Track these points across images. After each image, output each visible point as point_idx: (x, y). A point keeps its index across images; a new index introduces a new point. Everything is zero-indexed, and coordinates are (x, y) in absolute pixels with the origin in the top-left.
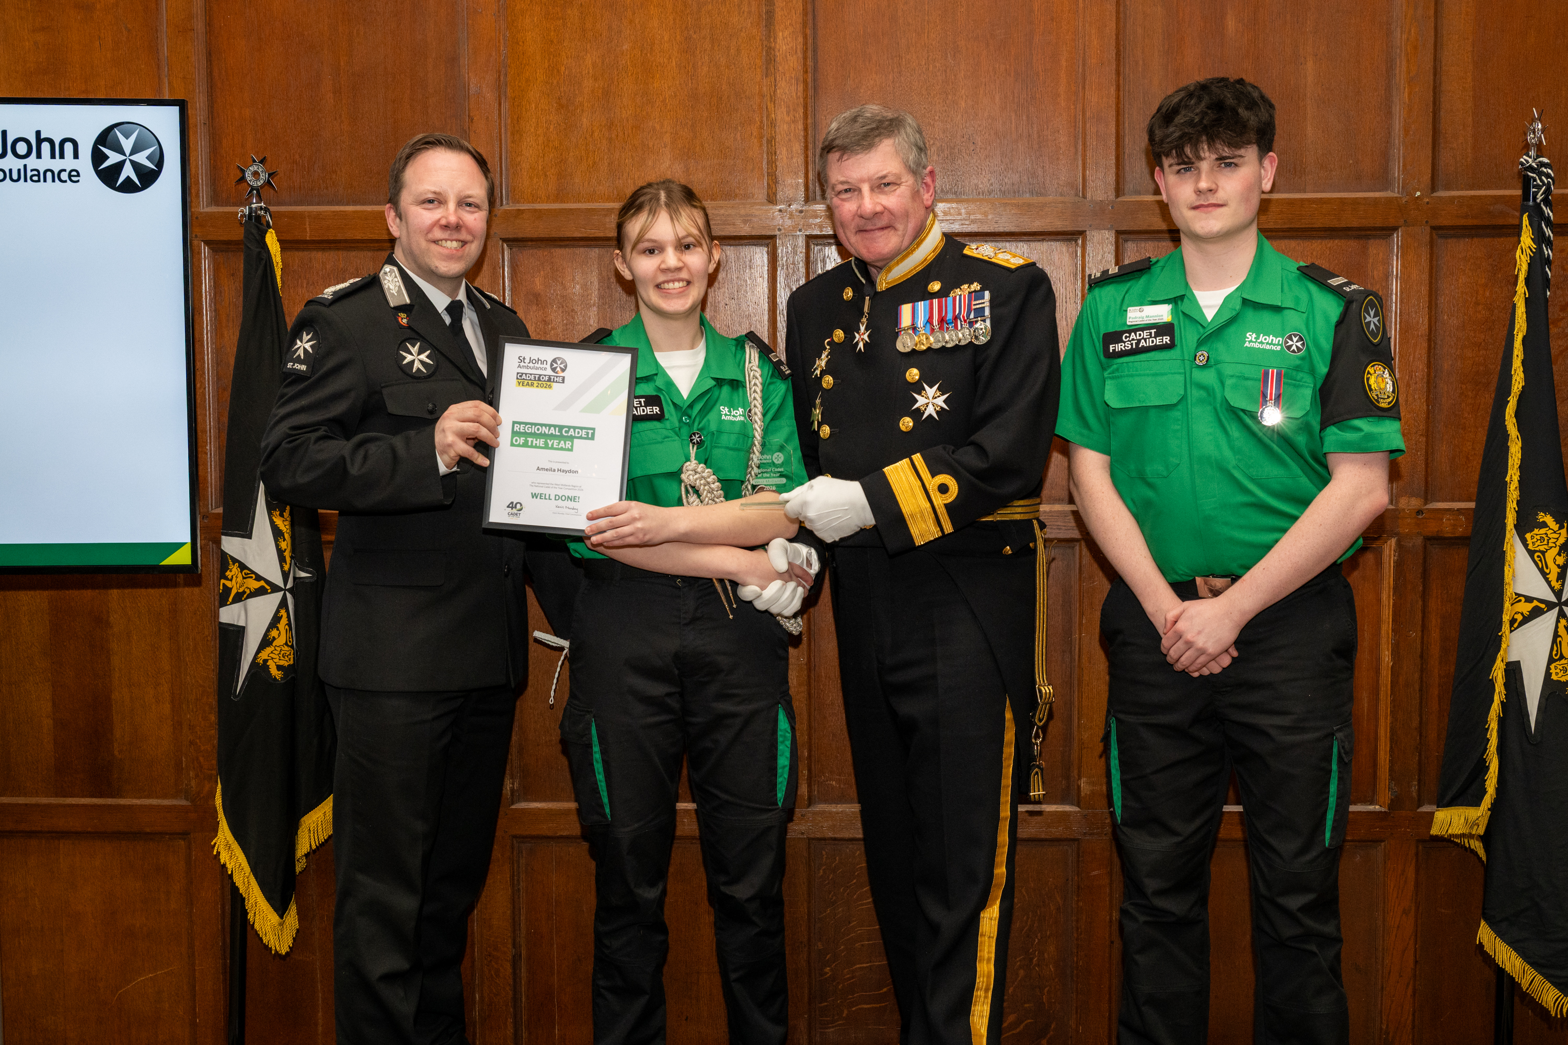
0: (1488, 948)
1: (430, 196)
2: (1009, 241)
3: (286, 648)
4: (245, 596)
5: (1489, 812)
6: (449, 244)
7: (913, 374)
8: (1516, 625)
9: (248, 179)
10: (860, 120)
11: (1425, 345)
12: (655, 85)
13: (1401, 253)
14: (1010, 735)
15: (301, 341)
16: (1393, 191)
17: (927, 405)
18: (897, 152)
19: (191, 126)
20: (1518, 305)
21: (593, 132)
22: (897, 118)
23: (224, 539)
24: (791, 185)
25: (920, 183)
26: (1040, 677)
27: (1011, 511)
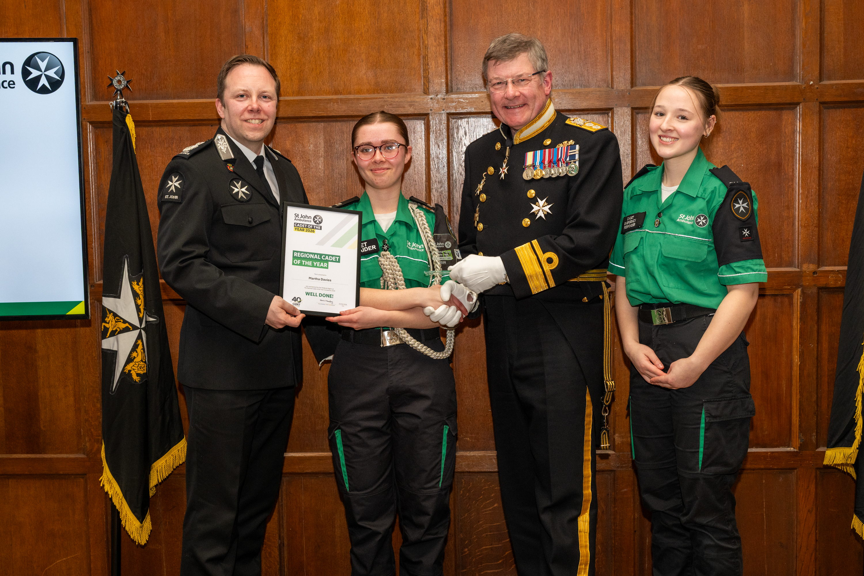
0: (858, 531)
1: (242, 93)
3: (142, 363)
4: (117, 333)
5: (858, 450)
6: (253, 121)
7: (532, 193)
9: (115, 85)
10: (508, 41)
11: (817, 173)
12: (356, 25)
13: (802, 119)
14: (589, 410)
15: (172, 182)
16: (796, 81)
17: (539, 210)
18: (529, 61)
19: (80, 53)
21: (319, 53)
22: (530, 41)
23: (104, 299)
24: (438, 83)
25: (542, 80)
26: (607, 376)
27: (588, 276)
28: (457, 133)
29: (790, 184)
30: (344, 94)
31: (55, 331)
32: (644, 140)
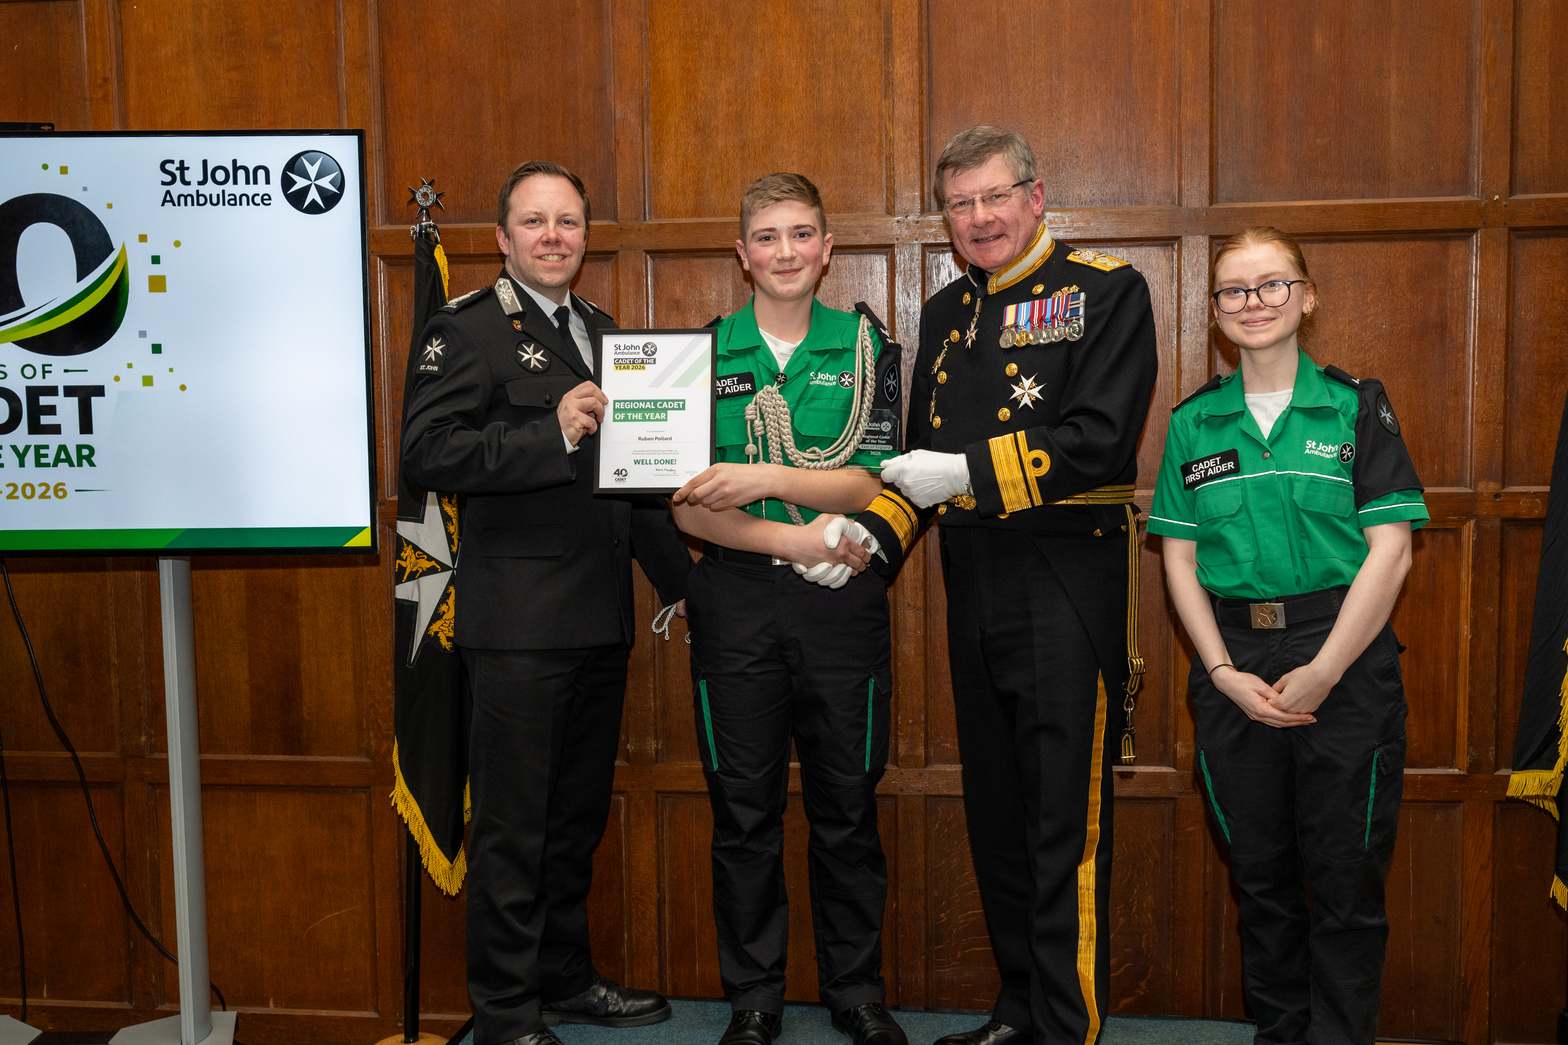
0: (1560, 901)
1: (533, 216)
2: (1110, 247)
4: (418, 575)
5: (1563, 775)
6: (550, 258)
7: (1012, 369)
9: (419, 200)
10: (972, 138)
11: (1503, 339)
12: (783, 108)
13: (1480, 254)
14: (1102, 702)
15: (432, 347)
16: (1473, 195)
17: (1024, 395)
18: (1007, 165)
19: (367, 153)
21: (727, 152)
22: (1006, 136)
23: (399, 523)
24: (908, 198)
25: (1029, 195)
26: (1132, 650)
27: (1103, 497)
28: (938, 275)
29: (1460, 356)
31: (326, 571)
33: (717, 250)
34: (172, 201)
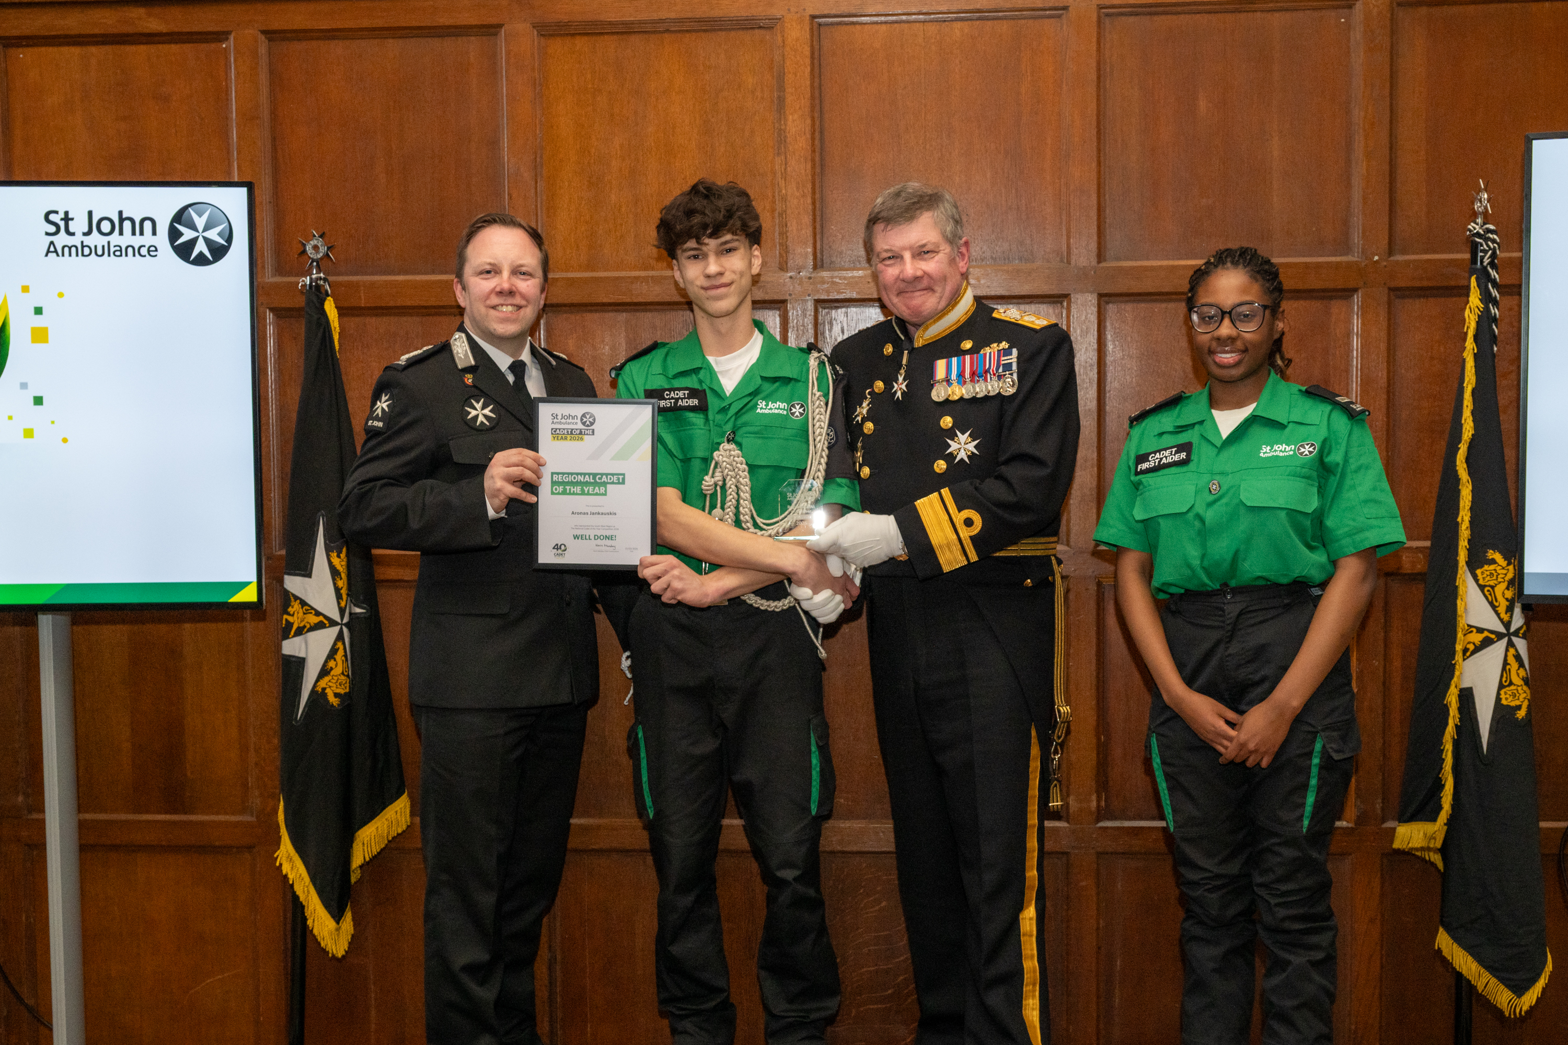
0: (1446, 953)
1: (488, 267)
3: (343, 677)
4: (305, 630)
5: (1446, 827)
6: (504, 309)
7: (947, 422)
8: (1468, 654)
9: (309, 252)
10: (903, 195)
11: (1385, 397)
13: (1361, 313)
15: (381, 401)
16: (1353, 256)
17: (959, 449)
18: (935, 223)
19: (258, 205)
20: (1468, 359)
21: (620, 207)
22: (936, 193)
23: (286, 577)
24: (801, 254)
25: (956, 252)
26: (1059, 699)
27: (1026, 549)
28: (830, 330)
30: (658, 270)
31: (213, 626)
32: (1117, 343)
33: (610, 304)
34: (56, 251)
